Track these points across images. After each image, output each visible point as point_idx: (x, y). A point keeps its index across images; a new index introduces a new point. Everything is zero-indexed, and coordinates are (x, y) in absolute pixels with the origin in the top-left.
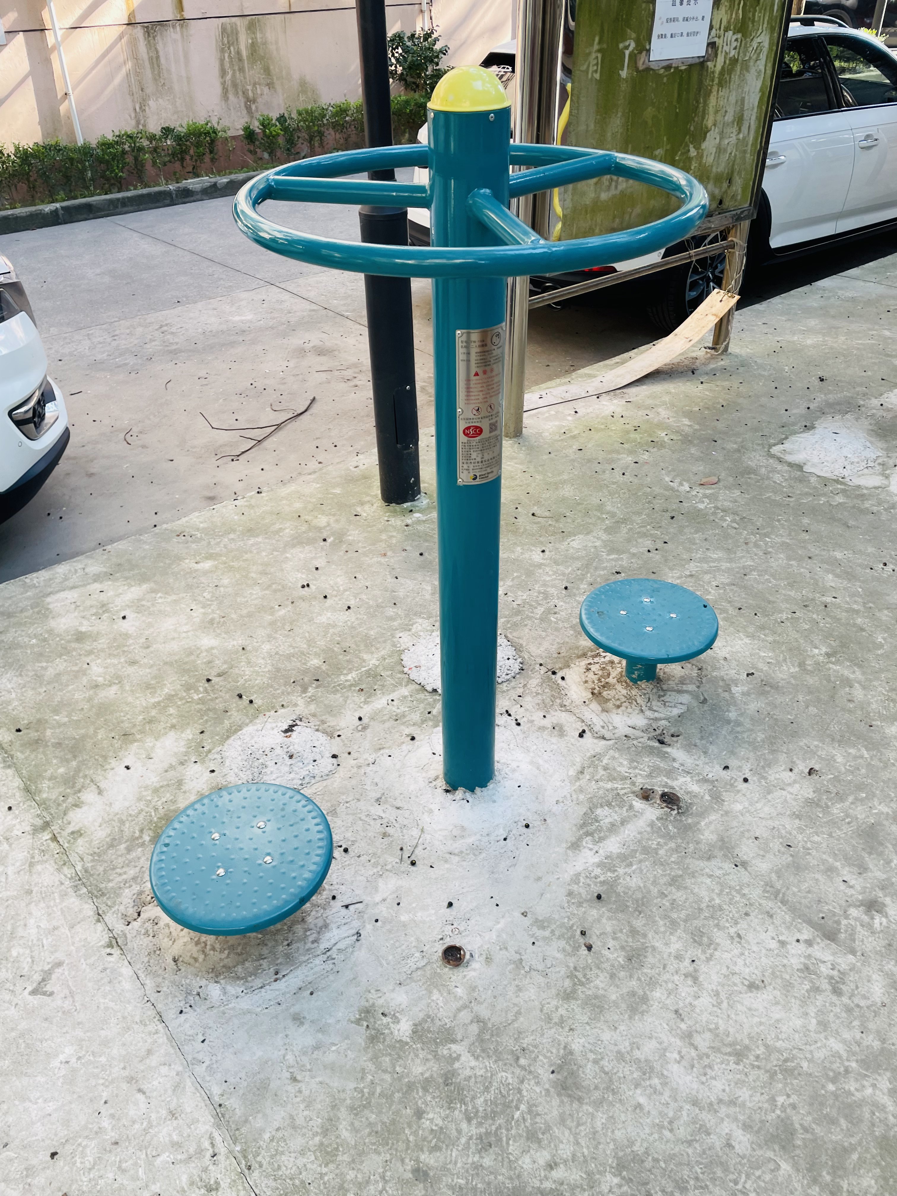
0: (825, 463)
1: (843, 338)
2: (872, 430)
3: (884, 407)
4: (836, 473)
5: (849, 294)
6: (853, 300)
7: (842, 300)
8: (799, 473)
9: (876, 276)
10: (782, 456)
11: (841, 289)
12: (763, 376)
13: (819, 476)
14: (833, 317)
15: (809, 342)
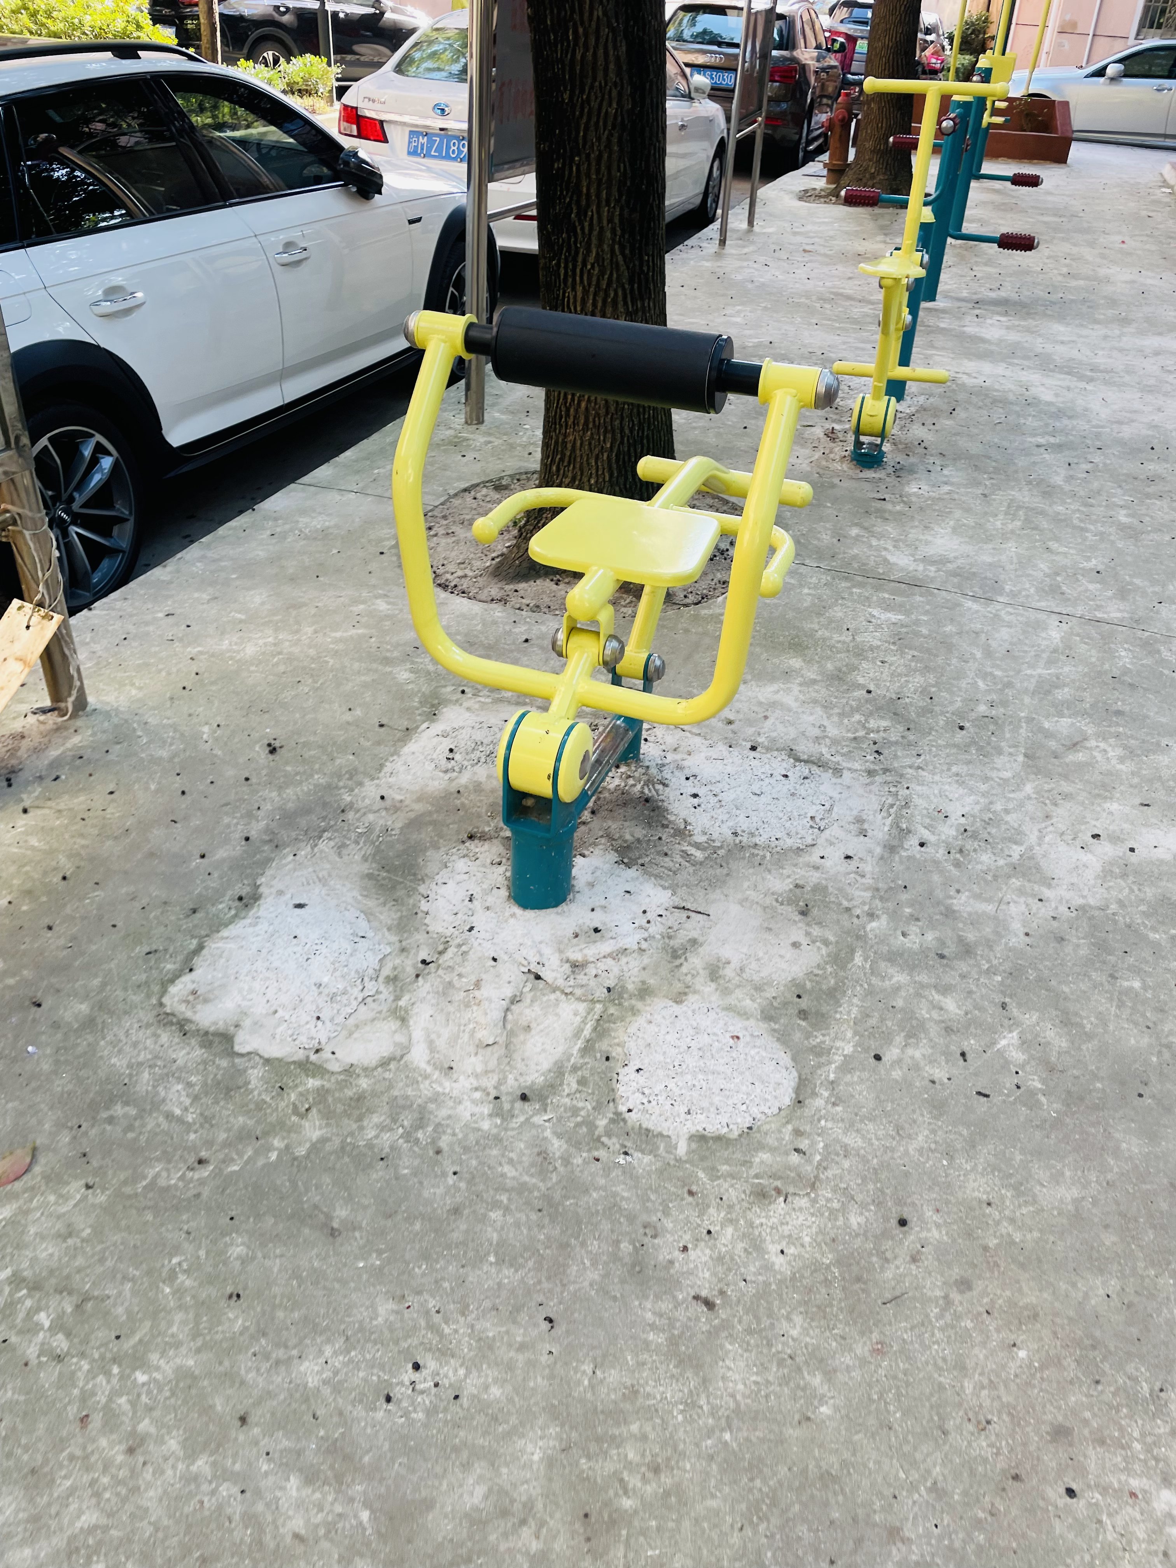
0: (281, 1013)
1: (309, 630)
2: (370, 876)
3: (388, 802)
4: (303, 1040)
5: (318, 522)
6: (324, 535)
7: (307, 538)
8: (224, 1063)
9: (357, 477)
10: (189, 1014)
11: (303, 512)
12: (158, 761)
13: (267, 1061)
14: (292, 579)
15: (250, 650)
